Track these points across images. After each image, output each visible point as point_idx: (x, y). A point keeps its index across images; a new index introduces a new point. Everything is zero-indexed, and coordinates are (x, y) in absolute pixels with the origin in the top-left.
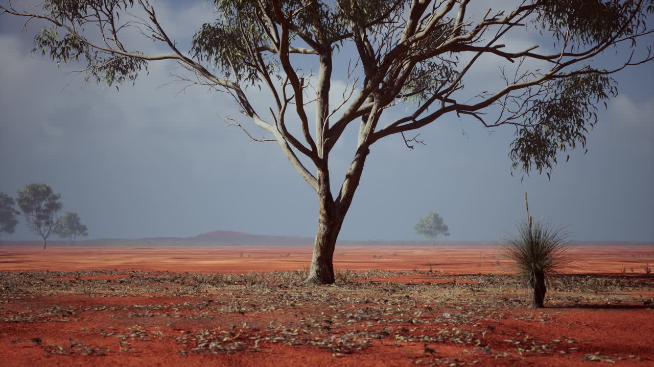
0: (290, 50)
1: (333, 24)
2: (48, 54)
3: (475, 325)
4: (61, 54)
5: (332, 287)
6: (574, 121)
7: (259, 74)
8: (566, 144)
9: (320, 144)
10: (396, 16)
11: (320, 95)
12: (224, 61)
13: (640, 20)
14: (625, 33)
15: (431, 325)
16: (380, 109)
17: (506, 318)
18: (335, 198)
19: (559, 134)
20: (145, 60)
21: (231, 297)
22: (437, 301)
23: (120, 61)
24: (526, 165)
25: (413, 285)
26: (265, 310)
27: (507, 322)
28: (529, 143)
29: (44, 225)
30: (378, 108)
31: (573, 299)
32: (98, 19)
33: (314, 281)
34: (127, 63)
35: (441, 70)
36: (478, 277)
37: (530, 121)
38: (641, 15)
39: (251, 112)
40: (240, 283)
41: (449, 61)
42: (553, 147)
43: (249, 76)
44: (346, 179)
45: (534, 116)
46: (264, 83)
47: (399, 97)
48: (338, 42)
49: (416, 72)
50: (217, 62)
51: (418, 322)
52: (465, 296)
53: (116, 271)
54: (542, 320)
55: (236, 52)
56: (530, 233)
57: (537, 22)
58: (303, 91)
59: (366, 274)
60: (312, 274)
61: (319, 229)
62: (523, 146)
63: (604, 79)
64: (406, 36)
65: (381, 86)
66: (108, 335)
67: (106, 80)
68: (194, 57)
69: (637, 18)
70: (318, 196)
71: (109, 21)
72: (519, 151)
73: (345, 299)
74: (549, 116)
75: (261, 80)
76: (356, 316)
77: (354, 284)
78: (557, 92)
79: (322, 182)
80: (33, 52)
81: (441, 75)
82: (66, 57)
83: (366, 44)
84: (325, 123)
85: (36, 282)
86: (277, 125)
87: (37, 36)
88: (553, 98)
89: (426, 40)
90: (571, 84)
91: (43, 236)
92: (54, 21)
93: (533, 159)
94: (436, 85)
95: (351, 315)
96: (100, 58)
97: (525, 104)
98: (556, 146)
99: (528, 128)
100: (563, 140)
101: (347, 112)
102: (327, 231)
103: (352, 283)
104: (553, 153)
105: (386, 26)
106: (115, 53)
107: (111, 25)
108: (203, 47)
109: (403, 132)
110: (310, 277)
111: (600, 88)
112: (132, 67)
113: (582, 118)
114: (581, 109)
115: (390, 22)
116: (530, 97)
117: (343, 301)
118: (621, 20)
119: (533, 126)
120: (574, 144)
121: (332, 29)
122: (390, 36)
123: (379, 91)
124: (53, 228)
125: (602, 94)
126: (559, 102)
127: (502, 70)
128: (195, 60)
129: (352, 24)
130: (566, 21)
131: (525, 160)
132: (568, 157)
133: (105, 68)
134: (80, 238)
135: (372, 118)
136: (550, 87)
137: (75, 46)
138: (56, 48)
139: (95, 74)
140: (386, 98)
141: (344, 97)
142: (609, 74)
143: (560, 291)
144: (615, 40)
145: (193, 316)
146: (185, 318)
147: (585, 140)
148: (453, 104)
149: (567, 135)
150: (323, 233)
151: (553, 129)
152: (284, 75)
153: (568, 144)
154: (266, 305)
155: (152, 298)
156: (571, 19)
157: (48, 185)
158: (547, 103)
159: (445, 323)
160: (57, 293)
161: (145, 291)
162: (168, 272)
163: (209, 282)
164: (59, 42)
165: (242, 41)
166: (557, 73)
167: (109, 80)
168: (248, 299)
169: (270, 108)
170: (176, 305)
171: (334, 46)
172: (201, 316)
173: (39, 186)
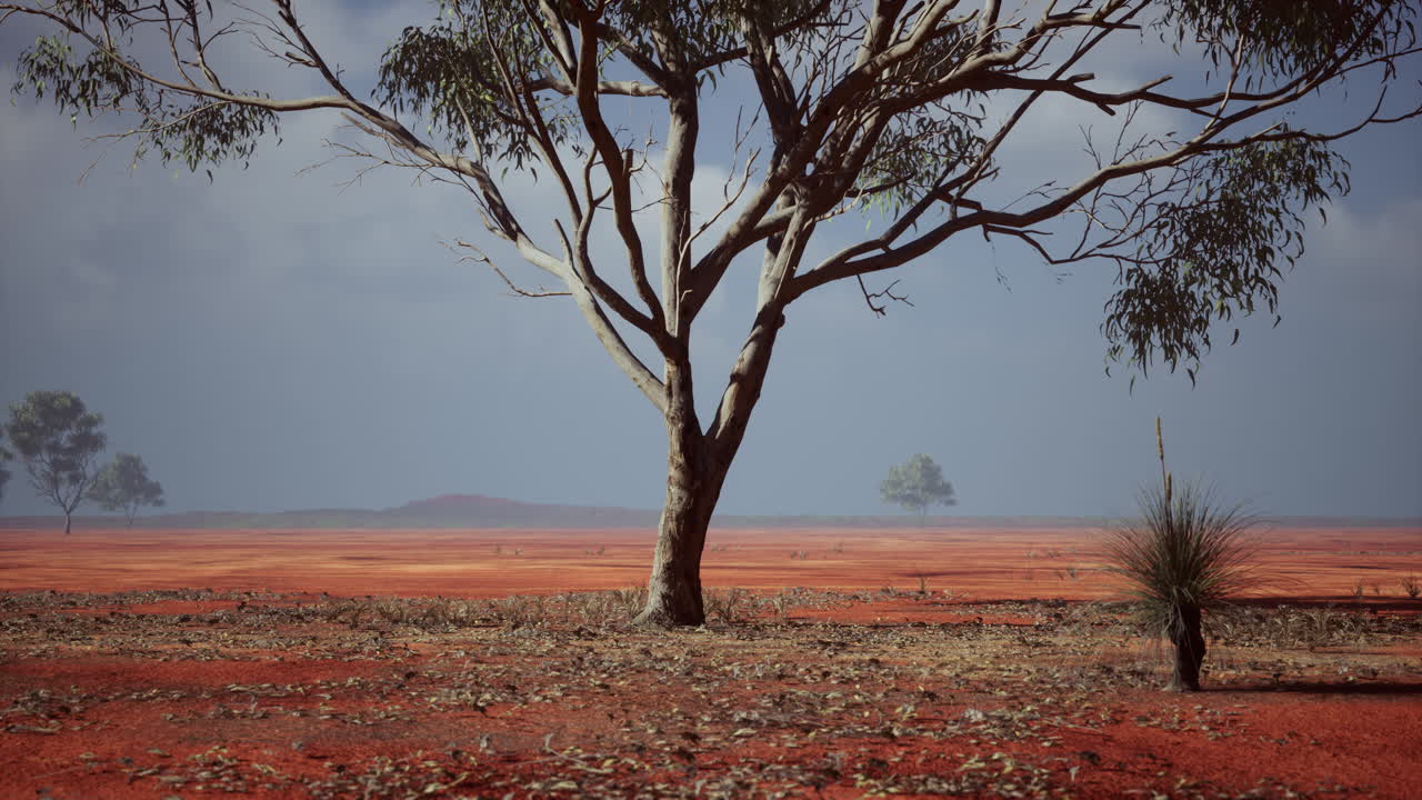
0: (600, 87)
1: (701, 23)
2: (50, 95)
3: (1046, 744)
4: (79, 96)
5: (699, 632)
6: (1250, 250)
7: (532, 142)
8: (1232, 302)
9: (672, 303)
10: (844, 11)
11: (670, 190)
12: (453, 115)
13: (1402, 20)
14: (1368, 50)
15: (940, 743)
16: (810, 221)
17: (1117, 722)
18: (705, 428)
19: (1216, 281)
20: (273, 112)
21: (462, 661)
22: (946, 672)
23: (216, 114)
24: (1141, 352)
25: (884, 627)
26: (537, 699)
27: (1121, 733)
28: (1148, 302)
29: (67, 484)
30: (805, 218)
31: (1263, 667)
32: (164, 16)
33: (656, 618)
34: (231, 117)
35: (946, 136)
36: (1029, 606)
37: (1149, 252)
38: (1404, 9)
39: (513, 231)
40: (487, 623)
41: (964, 115)
42: (1202, 310)
43: (511, 149)
44: (730, 384)
45: (1160, 239)
46: (544, 166)
47: (854, 194)
48: (714, 69)
49: (891, 141)
50: (438, 115)
51: (905, 735)
52: (1008, 657)
53: (210, 591)
54: (1204, 728)
55: (478, 93)
56: (1168, 514)
57: (1164, 25)
58: (631, 178)
59: (777, 602)
60: (653, 602)
61: (668, 497)
62: (1135, 308)
63: (1320, 155)
64: (868, 53)
65: (810, 169)
66: (141, 774)
67: (183, 158)
68: (384, 103)
69: (1395, 16)
70: (667, 424)
71: (190, 21)
72: (1124, 320)
73: (728, 668)
74: (1193, 240)
75: (537, 157)
76: (755, 715)
77: (747, 626)
78: (1212, 185)
79: (675, 389)
80: (14, 91)
81: (947, 147)
82: (92, 103)
83: (776, 72)
84: (682, 255)
85: (16, 621)
86: (571, 259)
87: (25, 56)
88: (1202, 198)
89: (914, 63)
90: (1243, 167)
91: (64, 506)
92: (62, 21)
93: (1155, 338)
94: (936, 169)
95: (744, 715)
96: (171, 106)
97: (1140, 213)
98: (1208, 307)
99: (1146, 268)
100: (1224, 295)
101: (734, 230)
102: (688, 503)
103: (744, 623)
104: (1202, 323)
105: (821, 36)
106: (204, 97)
107: (191, 28)
108: (404, 81)
109: (861, 275)
110: (648, 610)
111: (1311, 175)
112: (243, 128)
113: (1268, 244)
114: (1266, 224)
115: (832, 24)
116: (1151, 196)
117: (725, 673)
118: (1359, 20)
119: (1156, 262)
120: (1250, 303)
121: (699, 37)
122: (830, 56)
123: (805, 181)
124: (86, 489)
125: (1314, 191)
126: (1217, 208)
127: (1087, 133)
128: (387, 111)
129: (745, 26)
130: (1234, 21)
131: (1139, 339)
132: (1237, 333)
133: (182, 128)
134: (147, 510)
135: (791, 242)
136: (1194, 174)
137: (112, 78)
138: (69, 83)
139: (158, 142)
140: (823, 197)
141: (726, 194)
142: (1331, 142)
143: (1226, 644)
144: (1345, 66)
145: (363, 715)
146: (344, 721)
147: (1275, 293)
148: (974, 211)
149: (1235, 282)
150: (678, 508)
151: (1203, 270)
152: (588, 145)
153: (1237, 304)
154: (541, 685)
155: (275, 664)
156: (1245, 17)
157: (74, 394)
158: (1190, 211)
159: (972, 735)
160: (57, 649)
161: (262, 645)
162: (325, 594)
163: (415, 622)
164: (74, 70)
165: (494, 68)
166: (1213, 140)
167: (191, 157)
168: (501, 666)
169: (557, 221)
170: (329, 683)
171: (704, 76)
172: (382, 715)
173: (54, 398)
